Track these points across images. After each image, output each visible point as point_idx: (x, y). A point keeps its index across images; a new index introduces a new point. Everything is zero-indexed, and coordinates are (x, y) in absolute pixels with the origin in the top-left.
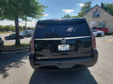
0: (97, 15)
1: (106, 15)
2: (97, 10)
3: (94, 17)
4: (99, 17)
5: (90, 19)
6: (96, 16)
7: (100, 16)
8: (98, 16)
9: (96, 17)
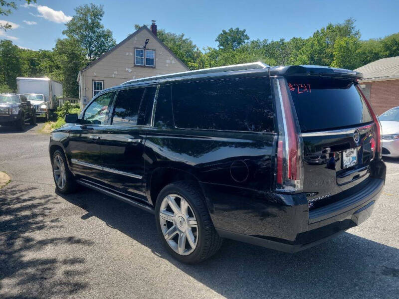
0: (147, 60)
1: (171, 63)
2: (146, 43)
3: (138, 66)
4: (155, 68)
5: (127, 69)
6: (145, 61)
7: (157, 65)
8: (150, 62)
9: (145, 67)
